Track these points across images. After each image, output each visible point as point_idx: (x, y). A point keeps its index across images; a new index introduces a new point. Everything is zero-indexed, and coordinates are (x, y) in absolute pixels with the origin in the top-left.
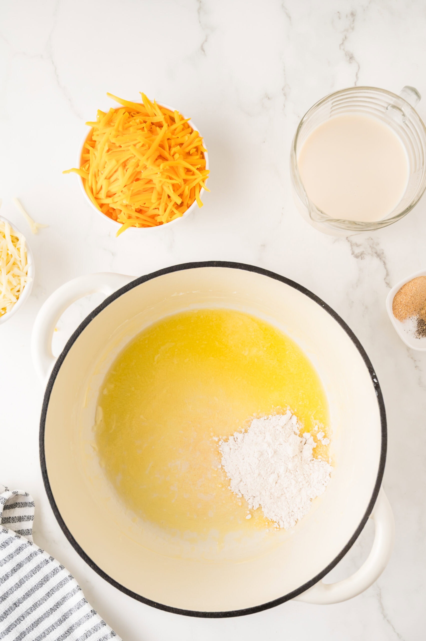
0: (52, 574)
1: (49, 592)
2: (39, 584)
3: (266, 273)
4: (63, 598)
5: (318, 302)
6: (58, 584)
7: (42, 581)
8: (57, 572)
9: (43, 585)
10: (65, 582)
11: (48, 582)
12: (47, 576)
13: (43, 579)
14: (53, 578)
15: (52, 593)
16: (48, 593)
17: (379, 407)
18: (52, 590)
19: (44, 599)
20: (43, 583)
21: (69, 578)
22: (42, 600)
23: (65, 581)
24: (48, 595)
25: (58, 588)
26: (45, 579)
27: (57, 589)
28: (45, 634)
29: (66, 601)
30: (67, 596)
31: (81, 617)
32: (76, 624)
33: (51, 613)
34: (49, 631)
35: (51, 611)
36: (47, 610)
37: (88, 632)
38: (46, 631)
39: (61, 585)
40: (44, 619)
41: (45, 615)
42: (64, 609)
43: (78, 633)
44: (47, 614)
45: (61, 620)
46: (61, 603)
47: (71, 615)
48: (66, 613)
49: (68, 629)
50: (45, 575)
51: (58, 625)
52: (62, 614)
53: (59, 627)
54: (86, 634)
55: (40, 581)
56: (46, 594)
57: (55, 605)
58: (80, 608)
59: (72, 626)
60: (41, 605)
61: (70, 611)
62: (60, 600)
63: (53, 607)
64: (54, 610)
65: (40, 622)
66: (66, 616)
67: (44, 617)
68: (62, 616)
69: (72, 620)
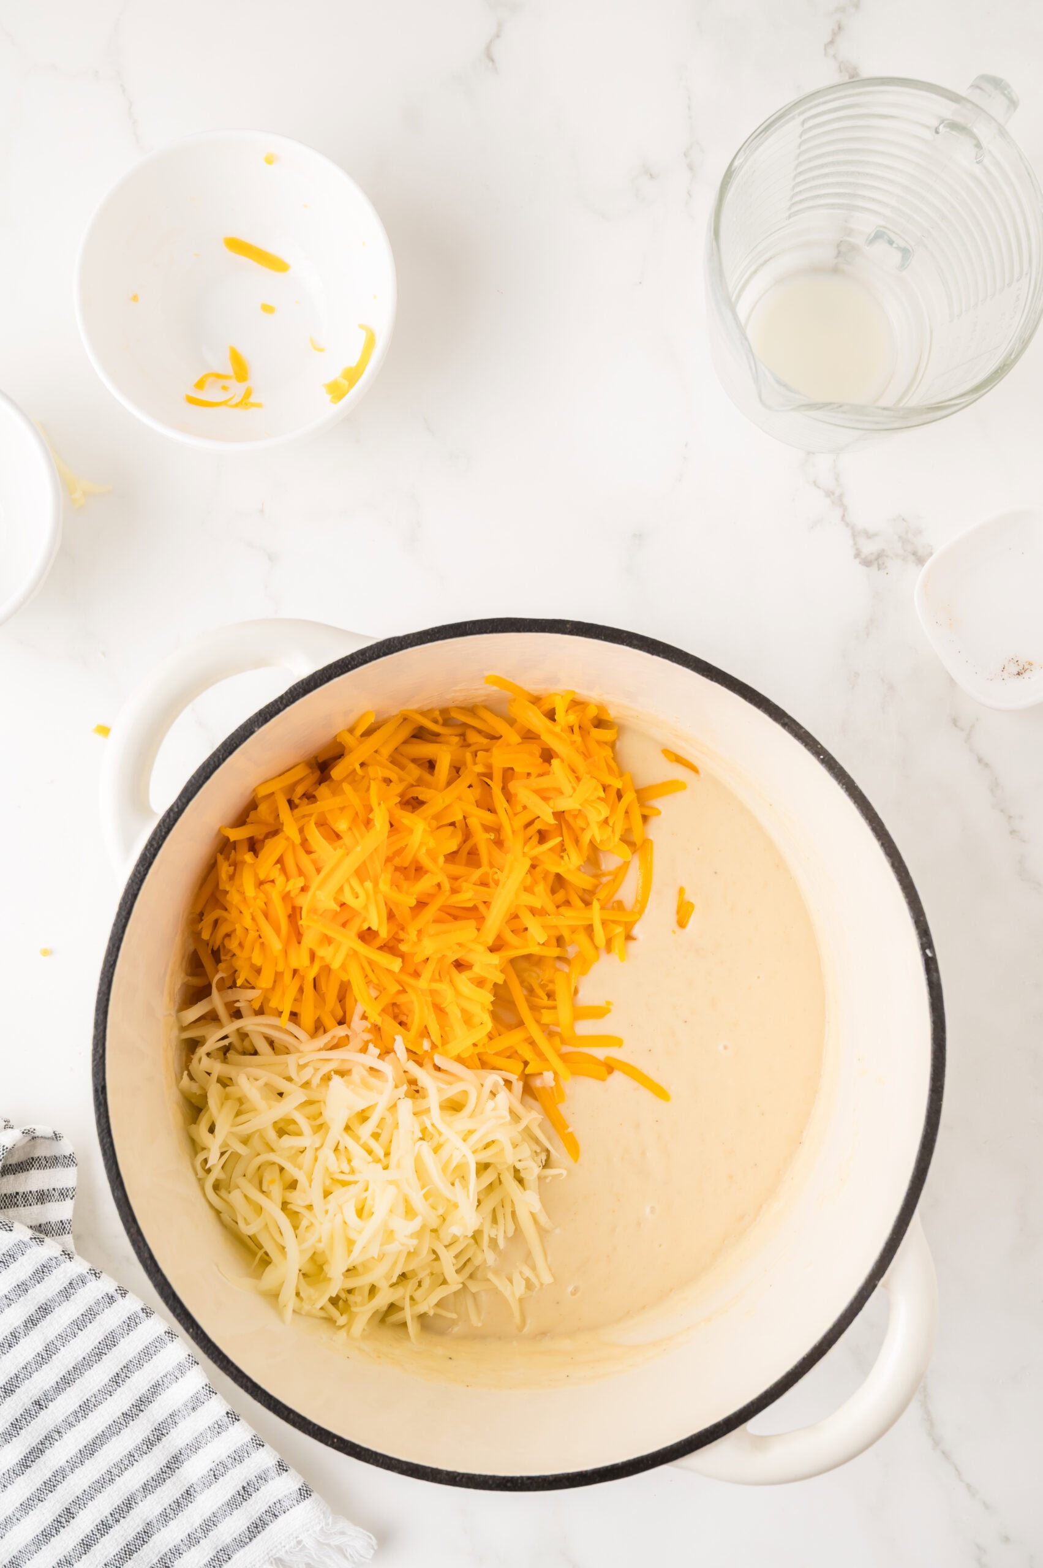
0: (125, 1329)
1: (117, 1374)
2: (94, 1353)
3: (691, 664)
4: (153, 1386)
5: (810, 748)
6: (139, 1354)
7: (100, 1348)
8: (136, 1323)
9: (104, 1357)
10: (156, 1347)
11: (114, 1349)
12: (113, 1334)
13: (102, 1341)
14: (128, 1339)
15: (124, 1374)
16: (115, 1376)
17: (931, 1018)
18: (124, 1367)
19: (106, 1392)
20: (103, 1351)
21: (167, 1337)
22: (101, 1392)
23: (157, 1344)
24: (117, 1380)
25: (141, 1363)
26: (107, 1341)
27: (138, 1365)
28: (112, 1474)
29: (160, 1394)
30: (163, 1381)
31: (202, 1429)
32: (189, 1446)
33: (124, 1424)
34: (121, 1468)
35: (126, 1419)
36: (115, 1418)
37: (218, 1465)
38: (114, 1469)
39: (148, 1354)
40: (108, 1438)
41: (110, 1429)
42: (157, 1412)
43: (194, 1469)
44: (114, 1426)
45: (149, 1439)
46: (148, 1398)
47: (174, 1427)
48: (162, 1423)
49: (169, 1462)
50: (107, 1332)
51: (144, 1451)
52: (152, 1425)
53: (145, 1456)
54: (214, 1472)
55: (97, 1347)
56: (112, 1378)
57: (134, 1404)
58: (199, 1409)
59: (179, 1452)
60: (99, 1406)
61: (172, 1417)
62: (145, 1393)
63: (129, 1409)
64: (132, 1417)
65: (98, 1446)
66: (162, 1429)
67: (107, 1434)
68: (153, 1431)
69: (177, 1439)
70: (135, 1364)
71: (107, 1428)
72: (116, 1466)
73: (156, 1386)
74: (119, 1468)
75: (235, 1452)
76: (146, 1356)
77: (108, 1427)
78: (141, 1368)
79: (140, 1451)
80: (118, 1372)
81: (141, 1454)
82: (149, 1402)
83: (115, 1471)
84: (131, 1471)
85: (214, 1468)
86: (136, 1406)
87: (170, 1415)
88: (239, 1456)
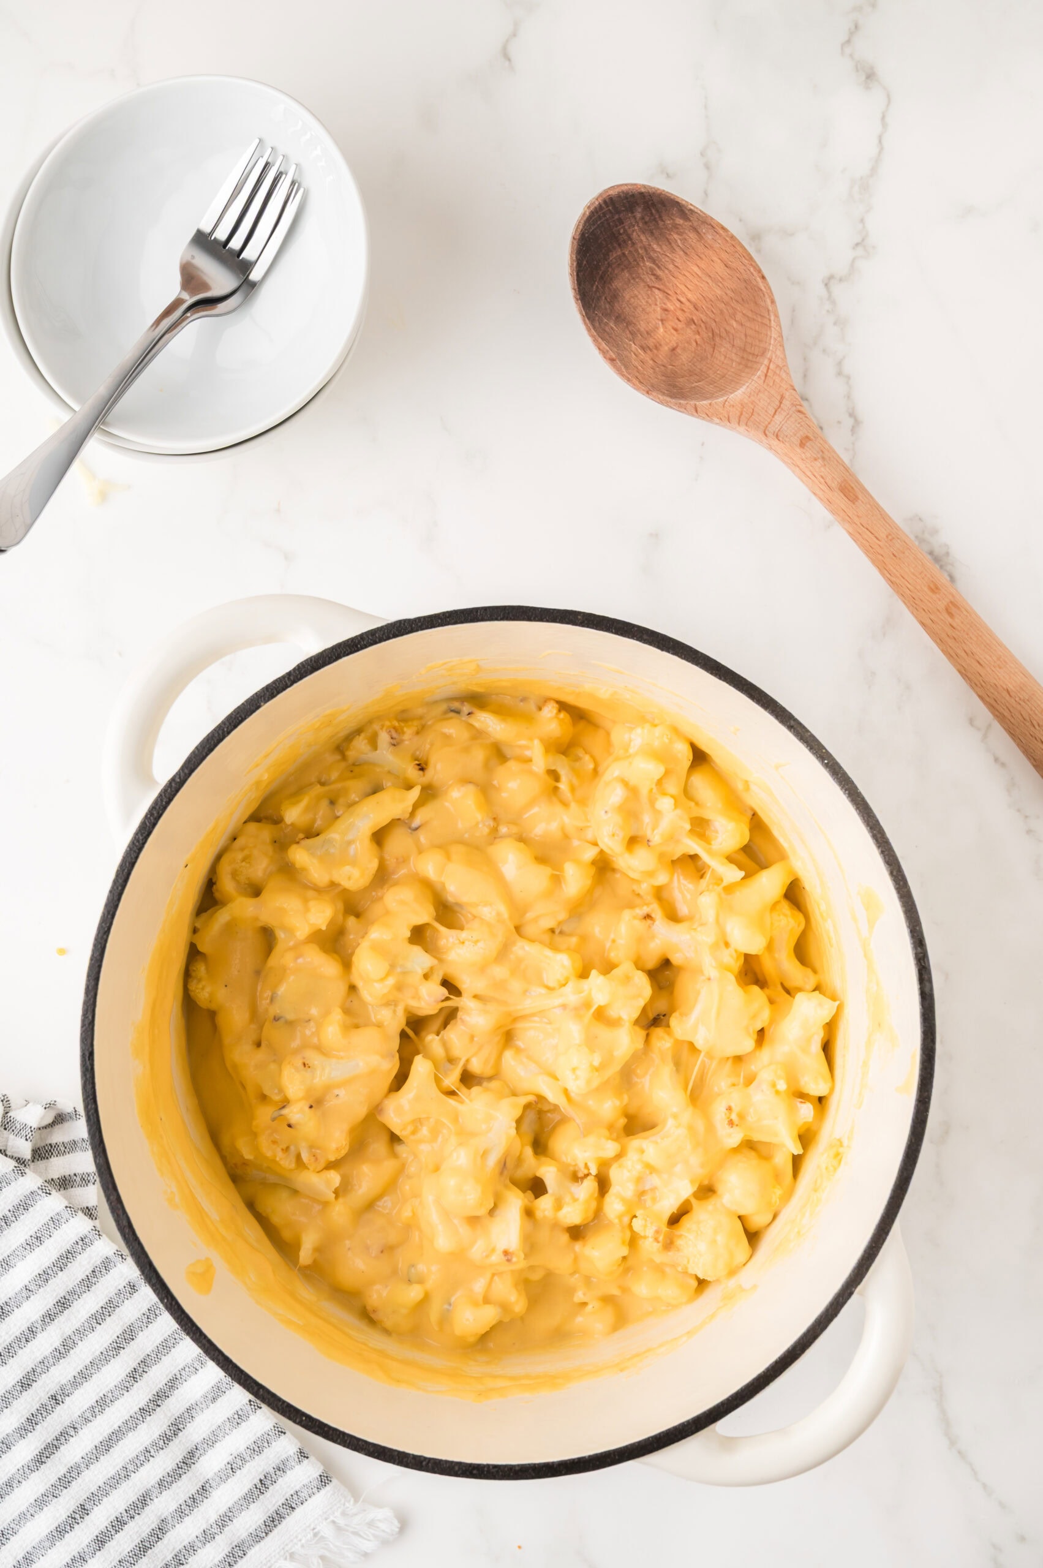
0: (144, 1321)
1: (135, 1369)
2: (112, 1348)
4: (170, 1380)
5: (814, 752)
6: (158, 1347)
7: (118, 1342)
8: (156, 1315)
9: (122, 1351)
10: (175, 1339)
11: (132, 1343)
12: (132, 1328)
13: (121, 1335)
14: (146, 1332)
15: (142, 1369)
16: (132, 1371)
18: (142, 1362)
19: (123, 1387)
20: (122, 1346)
22: (117, 1388)
24: (134, 1375)
25: (159, 1357)
26: (125, 1335)
27: (156, 1359)
28: (128, 1470)
29: (177, 1388)
30: (181, 1375)
31: (219, 1422)
32: (205, 1441)
33: (141, 1419)
34: (136, 1464)
35: (143, 1414)
36: (132, 1413)
37: (236, 1458)
38: (129, 1465)
39: (167, 1347)
40: (124, 1434)
41: (127, 1424)
42: (174, 1406)
43: (210, 1464)
44: (131, 1421)
45: (166, 1435)
46: (165, 1393)
47: (191, 1421)
48: (178, 1417)
49: (185, 1457)
50: (125, 1326)
51: (161, 1447)
52: (169, 1420)
53: (161, 1452)
54: (232, 1465)
55: (115, 1341)
56: (129, 1373)
57: (152, 1399)
58: (220, 1399)
59: (195, 1447)
60: (115, 1402)
61: (189, 1411)
62: (162, 1387)
63: (146, 1404)
64: (149, 1412)
65: (113, 1442)
66: (178, 1424)
67: (124, 1430)
68: (169, 1426)
69: (195, 1432)
70: (153, 1358)
71: (123, 1423)
72: (132, 1463)
73: (173, 1380)
74: (135, 1464)
75: (255, 1442)
76: (164, 1349)
77: (125, 1422)
78: (158, 1362)
79: (157, 1447)
80: (136, 1368)
81: (157, 1450)
82: (165, 1396)
83: (131, 1467)
84: (147, 1467)
85: (232, 1461)
86: (153, 1401)
87: (187, 1409)
88: (259, 1447)
